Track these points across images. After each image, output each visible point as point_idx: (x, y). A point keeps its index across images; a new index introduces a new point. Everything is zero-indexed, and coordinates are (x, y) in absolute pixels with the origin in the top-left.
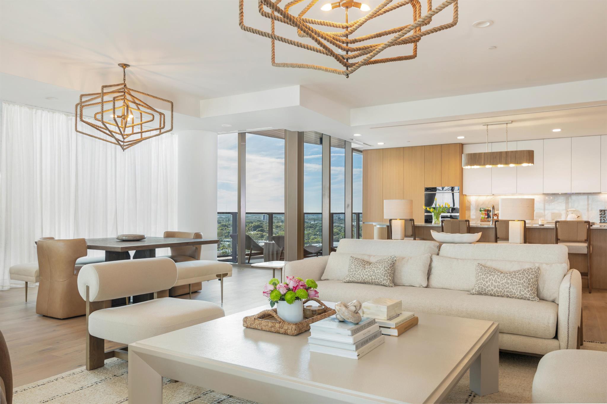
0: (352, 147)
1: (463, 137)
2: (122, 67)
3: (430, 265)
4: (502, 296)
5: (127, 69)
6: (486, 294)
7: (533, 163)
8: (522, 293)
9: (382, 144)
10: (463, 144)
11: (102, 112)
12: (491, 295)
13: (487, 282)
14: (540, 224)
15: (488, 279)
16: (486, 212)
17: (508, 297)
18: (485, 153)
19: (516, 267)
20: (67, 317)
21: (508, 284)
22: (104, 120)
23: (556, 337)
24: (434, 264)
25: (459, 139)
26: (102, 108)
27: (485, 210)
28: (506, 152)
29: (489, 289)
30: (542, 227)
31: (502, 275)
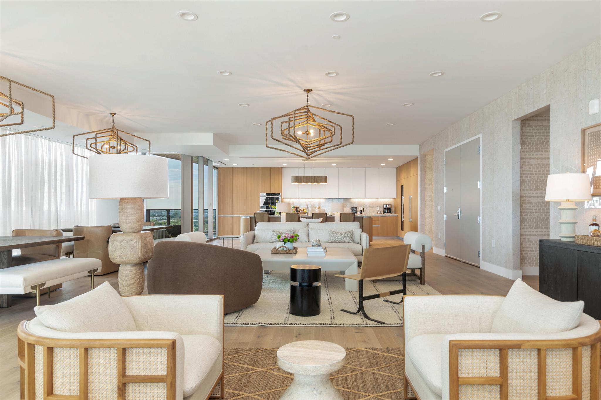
0: (213, 165)
1: (286, 165)
2: (112, 114)
3: (308, 233)
4: (341, 242)
5: (115, 116)
6: (335, 242)
7: (327, 183)
8: (349, 240)
9: (236, 165)
10: (282, 168)
11: (96, 143)
12: (337, 242)
13: (335, 237)
14: (330, 214)
15: (336, 236)
16: (296, 209)
17: (343, 242)
18: (303, 176)
19: (344, 231)
20: (104, 274)
21: (343, 237)
22: (97, 148)
23: (362, 255)
24: (310, 232)
25: (283, 166)
26: (96, 141)
27: (295, 208)
28: (314, 176)
29: (336, 240)
30: (331, 216)
31: (341, 234)
